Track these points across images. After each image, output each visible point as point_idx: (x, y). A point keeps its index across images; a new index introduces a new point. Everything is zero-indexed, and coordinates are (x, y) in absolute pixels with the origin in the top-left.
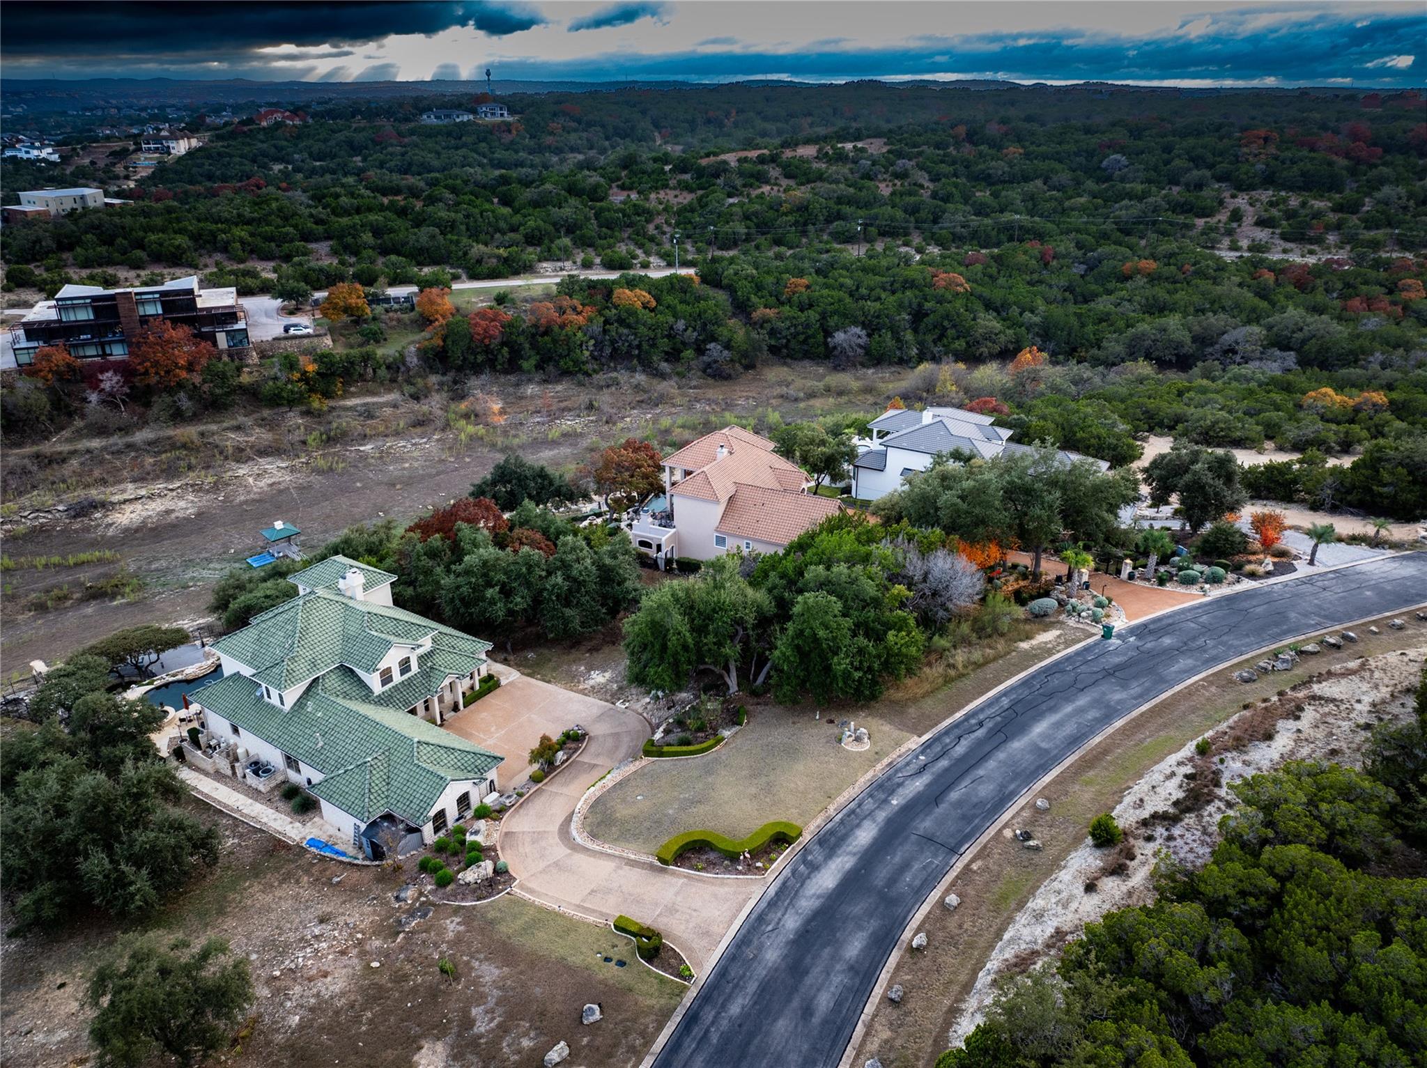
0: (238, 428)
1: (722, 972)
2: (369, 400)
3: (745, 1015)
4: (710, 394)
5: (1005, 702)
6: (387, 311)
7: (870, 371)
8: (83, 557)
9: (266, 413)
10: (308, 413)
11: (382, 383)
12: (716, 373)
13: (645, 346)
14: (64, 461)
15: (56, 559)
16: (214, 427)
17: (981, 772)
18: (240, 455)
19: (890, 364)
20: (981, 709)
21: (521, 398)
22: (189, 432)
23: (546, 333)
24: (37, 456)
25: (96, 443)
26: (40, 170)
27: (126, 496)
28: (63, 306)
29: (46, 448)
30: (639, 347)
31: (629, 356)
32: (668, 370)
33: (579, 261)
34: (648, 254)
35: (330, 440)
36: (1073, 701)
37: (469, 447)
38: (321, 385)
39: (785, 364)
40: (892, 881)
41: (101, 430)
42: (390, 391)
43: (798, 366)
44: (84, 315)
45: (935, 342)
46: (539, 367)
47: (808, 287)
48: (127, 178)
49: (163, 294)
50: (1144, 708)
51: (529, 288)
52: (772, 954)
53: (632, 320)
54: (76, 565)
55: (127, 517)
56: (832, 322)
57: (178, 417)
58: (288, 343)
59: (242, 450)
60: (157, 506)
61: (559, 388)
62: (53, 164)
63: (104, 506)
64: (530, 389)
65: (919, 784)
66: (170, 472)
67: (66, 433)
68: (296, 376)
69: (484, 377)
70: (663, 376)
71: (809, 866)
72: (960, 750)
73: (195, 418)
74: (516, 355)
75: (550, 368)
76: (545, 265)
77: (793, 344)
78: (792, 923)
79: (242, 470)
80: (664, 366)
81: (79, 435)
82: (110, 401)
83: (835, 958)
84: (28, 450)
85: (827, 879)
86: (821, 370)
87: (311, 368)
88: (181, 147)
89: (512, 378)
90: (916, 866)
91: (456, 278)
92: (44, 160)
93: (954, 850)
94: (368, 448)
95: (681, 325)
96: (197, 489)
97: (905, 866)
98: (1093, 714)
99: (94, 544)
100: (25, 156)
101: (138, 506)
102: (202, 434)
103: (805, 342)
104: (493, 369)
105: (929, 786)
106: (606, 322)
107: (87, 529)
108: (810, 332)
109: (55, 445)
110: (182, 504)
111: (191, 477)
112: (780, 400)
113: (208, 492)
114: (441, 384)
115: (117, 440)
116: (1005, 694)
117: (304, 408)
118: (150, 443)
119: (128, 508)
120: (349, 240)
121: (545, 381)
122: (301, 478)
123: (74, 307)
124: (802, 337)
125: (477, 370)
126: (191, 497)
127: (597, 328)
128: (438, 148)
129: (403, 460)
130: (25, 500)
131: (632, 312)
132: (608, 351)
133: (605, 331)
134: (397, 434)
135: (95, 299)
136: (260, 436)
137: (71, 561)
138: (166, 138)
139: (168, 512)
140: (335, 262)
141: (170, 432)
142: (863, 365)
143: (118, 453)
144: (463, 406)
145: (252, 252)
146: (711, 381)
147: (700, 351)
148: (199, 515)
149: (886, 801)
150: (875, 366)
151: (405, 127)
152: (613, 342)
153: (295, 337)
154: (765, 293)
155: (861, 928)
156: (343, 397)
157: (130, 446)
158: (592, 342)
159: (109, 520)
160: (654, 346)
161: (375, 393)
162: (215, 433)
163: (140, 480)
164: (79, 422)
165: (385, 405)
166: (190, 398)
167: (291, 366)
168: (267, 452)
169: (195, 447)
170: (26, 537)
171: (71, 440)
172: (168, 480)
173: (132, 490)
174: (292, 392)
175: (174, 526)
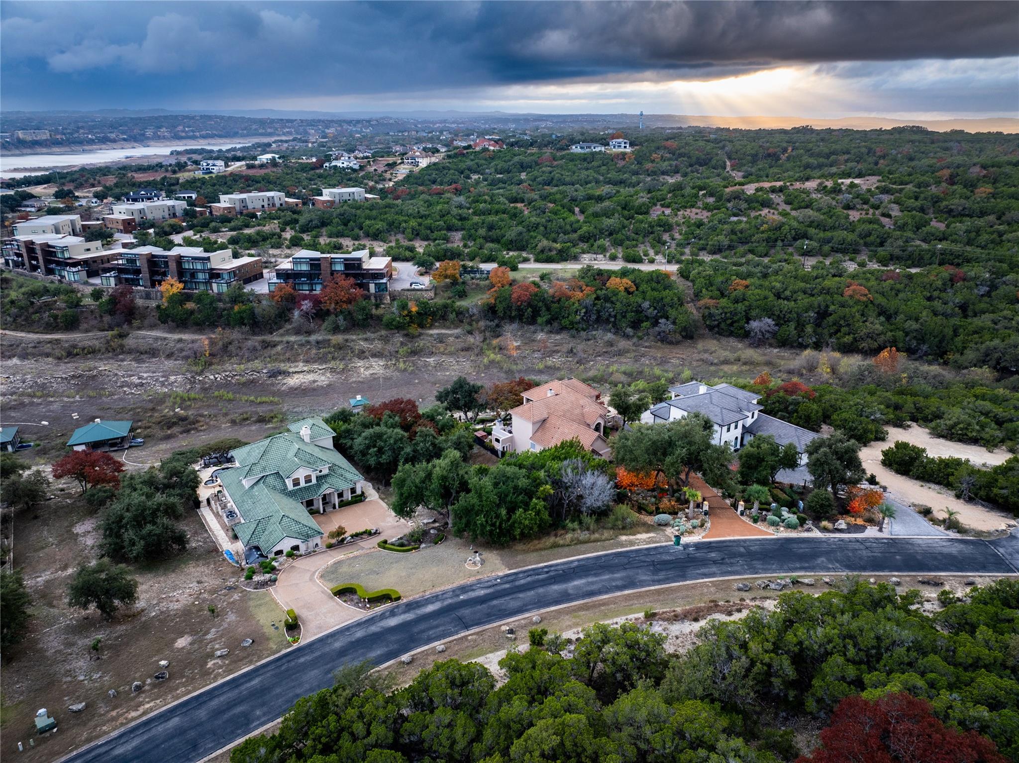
0: (366, 340)
1: (311, 645)
2: (443, 331)
3: (302, 664)
4: (653, 352)
5: (576, 564)
6: (472, 278)
7: (776, 351)
8: (264, 399)
9: (383, 333)
10: (407, 335)
11: (452, 323)
12: (664, 339)
13: (619, 317)
14: (275, 346)
15: (252, 398)
16: (354, 337)
17: (521, 595)
18: (362, 355)
19: (792, 347)
20: (557, 565)
21: (533, 341)
22: (338, 338)
23: (559, 301)
24: (263, 341)
25: (293, 338)
26: (346, 174)
27: (297, 370)
28: (296, 261)
29: (268, 338)
30: (615, 316)
31: (607, 321)
32: (631, 334)
33: (608, 255)
34: (657, 253)
35: (414, 353)
36: (613, 573)
37: (487, 367)
38: (416, 321)
39: (716, 338)
40: (423, 631)
41: (298, 332)
42: (456, 327)
43: (724, 340)
44: (305, 268)
45: (831, 336)
46: (549, 322)
47: (747, 287)
48: (390, 180)
49: (346, 259)
50: (652, 588)
51: (565, 271)
52: (338, 645)
53: (614, 299)
54: (260, 403)
55: (293, 381)
56: (753, 313)
57: (336, 330)
58: (409, 293)
59: (364, 352)
60: (311, 377)
61: (558, 337)
62: (354, 170)
63: (286, 374)
64: (540, 336)
65: (482, 592)
66: (322, 359)
67: (281, 331)
68: (406, 312)
69: (515, 326)
70: (627, 337)
71: (393, 613)
72: (522, 582)
73: (346, 330)
74: (536, 313)
75: (556, 324)
76: (585, 256)
77: (723, 325)
78: (360, 634)
79: (360, 363)
80: (629, 331)
81: (288, 333)
82: (306, 315)
83: (363, 654)
84: (260, 338)
85: (393, 622)
86: (740, 345)
87: (414, 309)
88: (424, 163)
89: (532, 328)
90: (441, 628)
91: (526, 260)
92: (351, 168)
93: (467, 627)
94: (431, 360)
95: (646, 304)
96: (333, 370)
97: (437, 626)
98: (619, 583)
99: (274, 394)
100: (341, 165)
101: (301, 376)
102: (347, 340)
103: (731, 325)
104: (521, 320)
105: (486, 595)
106: (598, 298)
107: (273, 385)
108: (735, 318)
109: (275, 337)
110: (323, 378)
111: (332, 364)
112: (700, 363)
113: (338, 373)
114: (487, 327)
115: (301, 338)
116: (578, 560)
117: (405, 332)
118: (318, 342)
119: (296, 376)
120: (473, 231)
121: (551, 332)
122: (389, 373)
123: (300, 263)
124: (729, 322)
125: (512, 319)
126: (328, 375)
127: (589, 301)
128: (575, 169)
129: (448, 370)
130: (250, 365)
131: (615, 294)
132: (594, 317)
133: (595, 305)
134: (451, 354)
135: (311, 259)
136: (378, 345)
137: (259, 400)
138: (418, 157)
139: (314, 381)
140: (461, 245)
141: (330, 337)
142: (771, 345)
143: (302, 345)
144: (495, 342)
145: (418, 235)
146: (659, 344)
147: (656, 323)
148: (329, 385)
149: (458, 596)
150: (780, 347)
151: (559, 154)
152: (598, 312)
153: (414, 290)
154: (714, 288)
155: (387, 646)
156: (430, 328)
157: (308, 342)
158: (584, 310)
159: (285, 381)
160: (624, 317)
161: (448, 328)
162: (353, 341)
163: (307, 361)
164: (288, 326)
165: (451, 335)
166: (345, 320)
167: (404, 307)
168: (376, 355)
169: (339, 347)
170: (244, 384)
171: (282, 335)
172: (320, 364)
173: (301, 366)
174: (399, 322)
175: (314, 390)
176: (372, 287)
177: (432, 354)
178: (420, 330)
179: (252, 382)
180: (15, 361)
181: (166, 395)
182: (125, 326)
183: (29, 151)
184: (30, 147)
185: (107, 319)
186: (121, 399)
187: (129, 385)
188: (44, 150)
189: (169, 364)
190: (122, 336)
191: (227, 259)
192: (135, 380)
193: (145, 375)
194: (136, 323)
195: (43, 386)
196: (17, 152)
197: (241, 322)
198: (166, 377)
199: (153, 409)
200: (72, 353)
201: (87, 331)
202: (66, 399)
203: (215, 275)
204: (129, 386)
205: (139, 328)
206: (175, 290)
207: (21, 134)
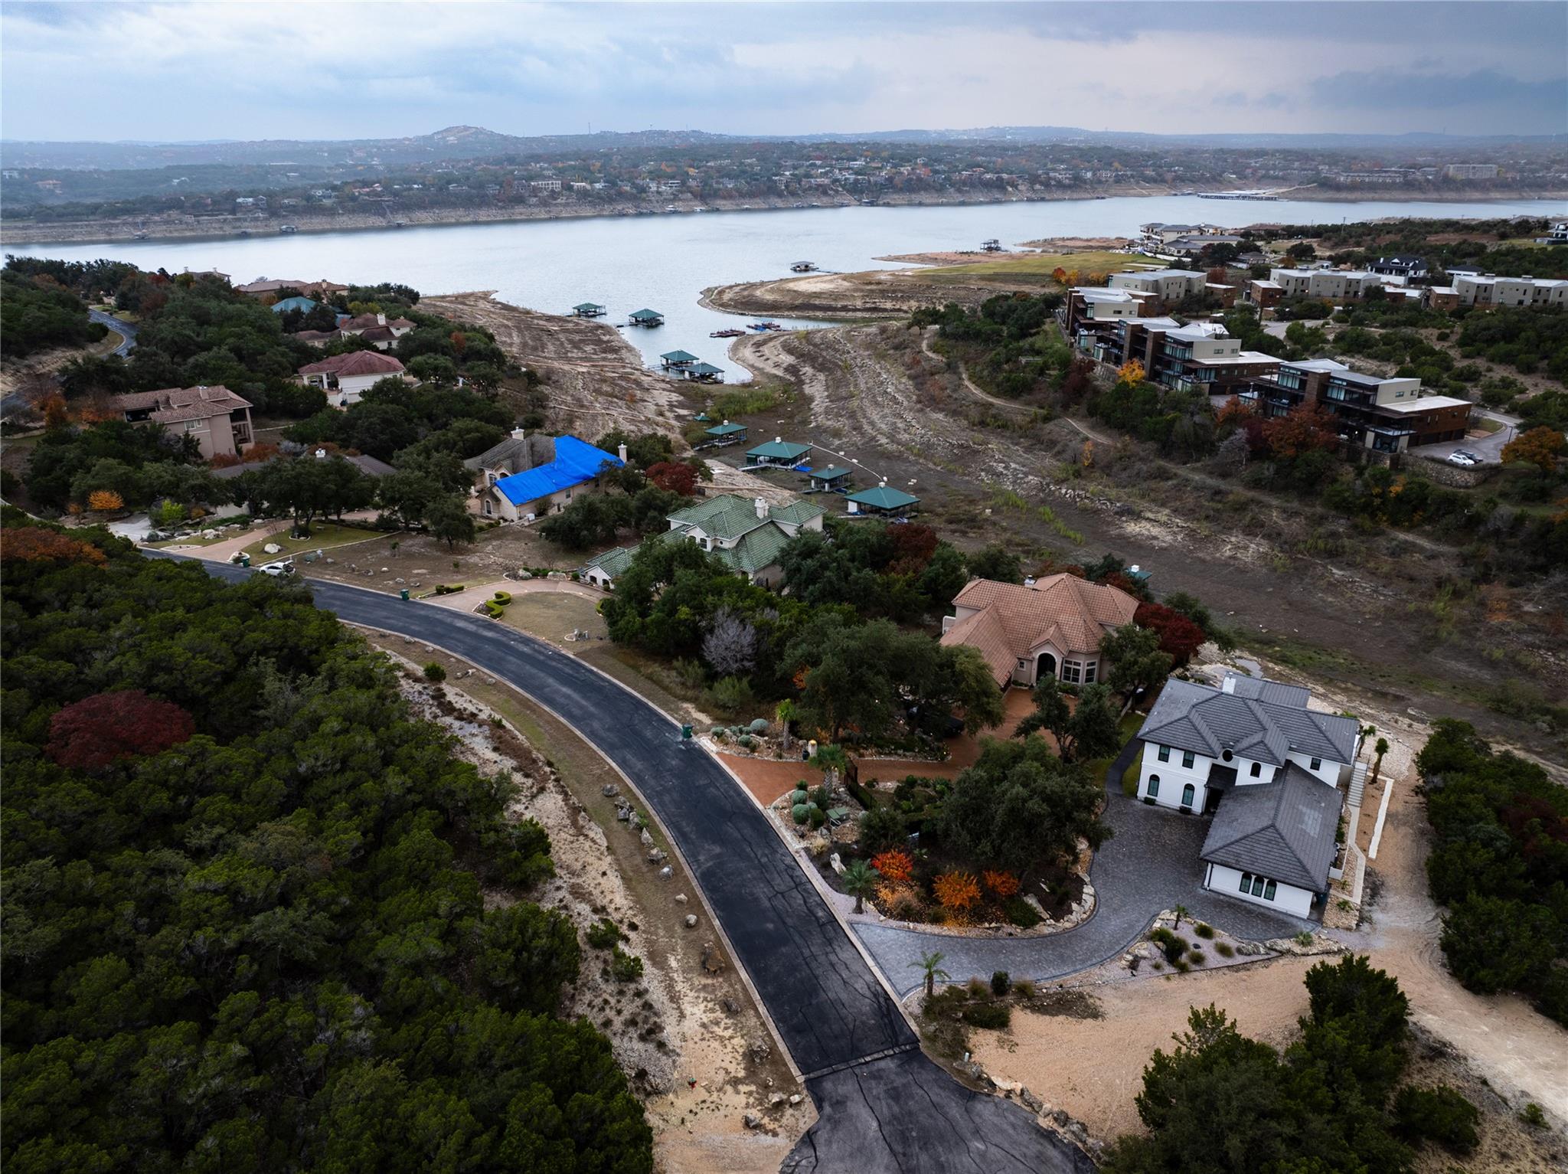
0: (1285, 511)
2: (1420, 541)
8: (1071, 534)
9: (1319, 510)
10: (1355, 527)
11: (1446, 532)
14: (1168, 479)
15: (1065, 528)
16: (1275, 502)
18: (1253, 529)
22: (1246, 494)
24: (1164, 470)
25: (1199, 477)
27: (1153, 516)
29: (1175, 467)
35: (1331, 553)
38: (1389, 509)
42: (1452, 543)
54: (1064, 537)
55: (1132, 528)
57: (1256, 484)
58: (1431, 465)
59: (1261, 526)
60: (1155, 531)
63: (1137, 516)
66: (1189, 513)
67: (1199, 465)
68: (1377, 490)
73: (1271, 489)
79: (1236, 538)
81: (1203, 468)
82: (1237, 451)
87: (1396, 489)
94: (1339, 573)
96: (1191, 534)
99: (1095, 532)
101: (1148, 525)
107: (1109, 524)
109: (1183, 471)
110: (1169, 538)
111: (1199, 526)
113: (1194, 539)
115: (1206, 480)
117: (1356, 520)
118: (1215, 492)
119: (1144, 523)
122: (1253, 565)
123: (1289, 375)
126: (1179, 537)
129: (1342, 596)
130: (1115, 491)
134: (1382, 577)
136: (1296, 526)
137: (1066, 532)
139: (1155, 538)
141: (1238, 490)
143: (1196, 489)
144: (1490, 590)
148: (1162, 549)
157: (1208, 488)
159: (1125, 525)
161: (1437, 540)
162: (1269, 506)
163: (1175, 511)
164: (1207, 460)
165: (1421, 550)
166: (1277, 472)
167: (1384, 479)
168: (1273, 535)
169: (1241, 507)
170: (1084, 510)
171: (1194, 470)
172: (1186, 521)
173: (1163, 515)
174: (1345, 500)
175: (1140, 547)
176: (1370, 437)
177: (1350, 565)
178: (1384, 526)
179: (1096, 512)
180: (940, 416)
181: (1002, 493)
182: (1058, 408)
183: (1453, 195)
184: (1458, 190)
185: (1053, 396)
186: (968, 482)
187: (991, 471)
188: (1477, 195)
189: (1049, 461)
190: (1047, 419)
191: (1227, 351)
192: (1000, 467)
193: (1013, 465)
194: (1074, 408)
195: (929, 446)
196: (1435, 196)
197: (1151, 436)
198: (1026, 474)
199: (972, 502)
200: (987, 421)
201: (1029, 404)
202: (931, 465)
203: (1192, 369)
204: (987, 472)
205: (1073, 416)
206: (1129, 378)
207: (1451, 170)
